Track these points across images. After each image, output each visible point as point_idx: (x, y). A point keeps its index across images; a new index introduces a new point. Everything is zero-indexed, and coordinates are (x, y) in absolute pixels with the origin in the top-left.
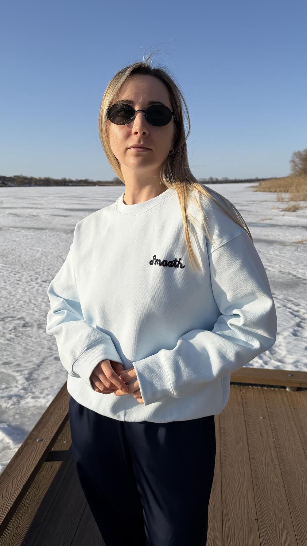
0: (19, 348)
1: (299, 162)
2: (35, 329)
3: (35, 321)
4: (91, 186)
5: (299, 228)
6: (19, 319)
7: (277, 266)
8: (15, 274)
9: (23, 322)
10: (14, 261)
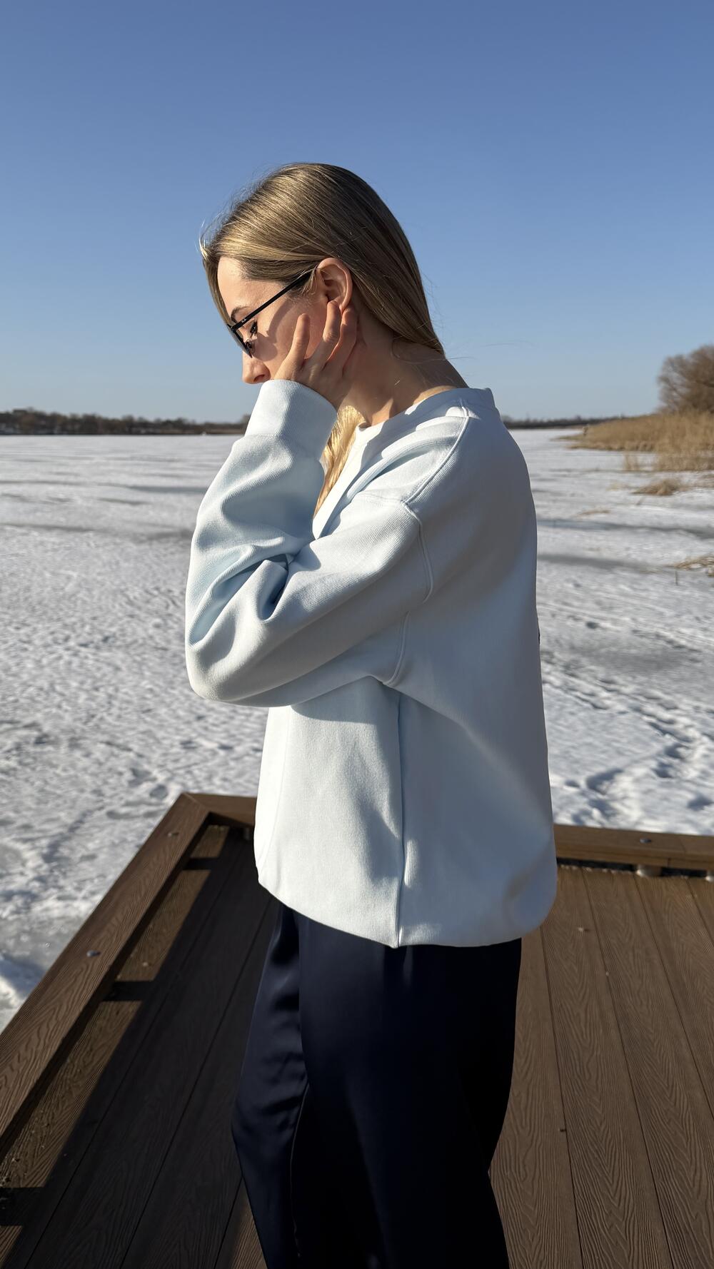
0: (27, 789)
1: (679, 382)
2: (63, 749)
3: (63, 731)
4: (190, 434)
5: (680, 534)
6: (27, 727)
7: (627, 619)
8: (18, 628)
9: (35, 733)
10: (15, 599)
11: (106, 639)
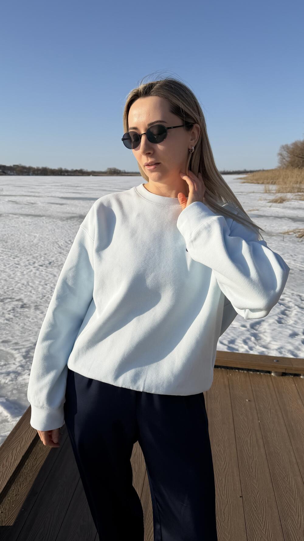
0: (17, 327)
1: (286, 155)
2: (32, 310)
3: (32, 302)
4: (85, 176)
5: (286, 219)
6: (17, 300)
8: (14, 258)
9: (21, 303)
10: (13, 245)
11: (50, 263)
